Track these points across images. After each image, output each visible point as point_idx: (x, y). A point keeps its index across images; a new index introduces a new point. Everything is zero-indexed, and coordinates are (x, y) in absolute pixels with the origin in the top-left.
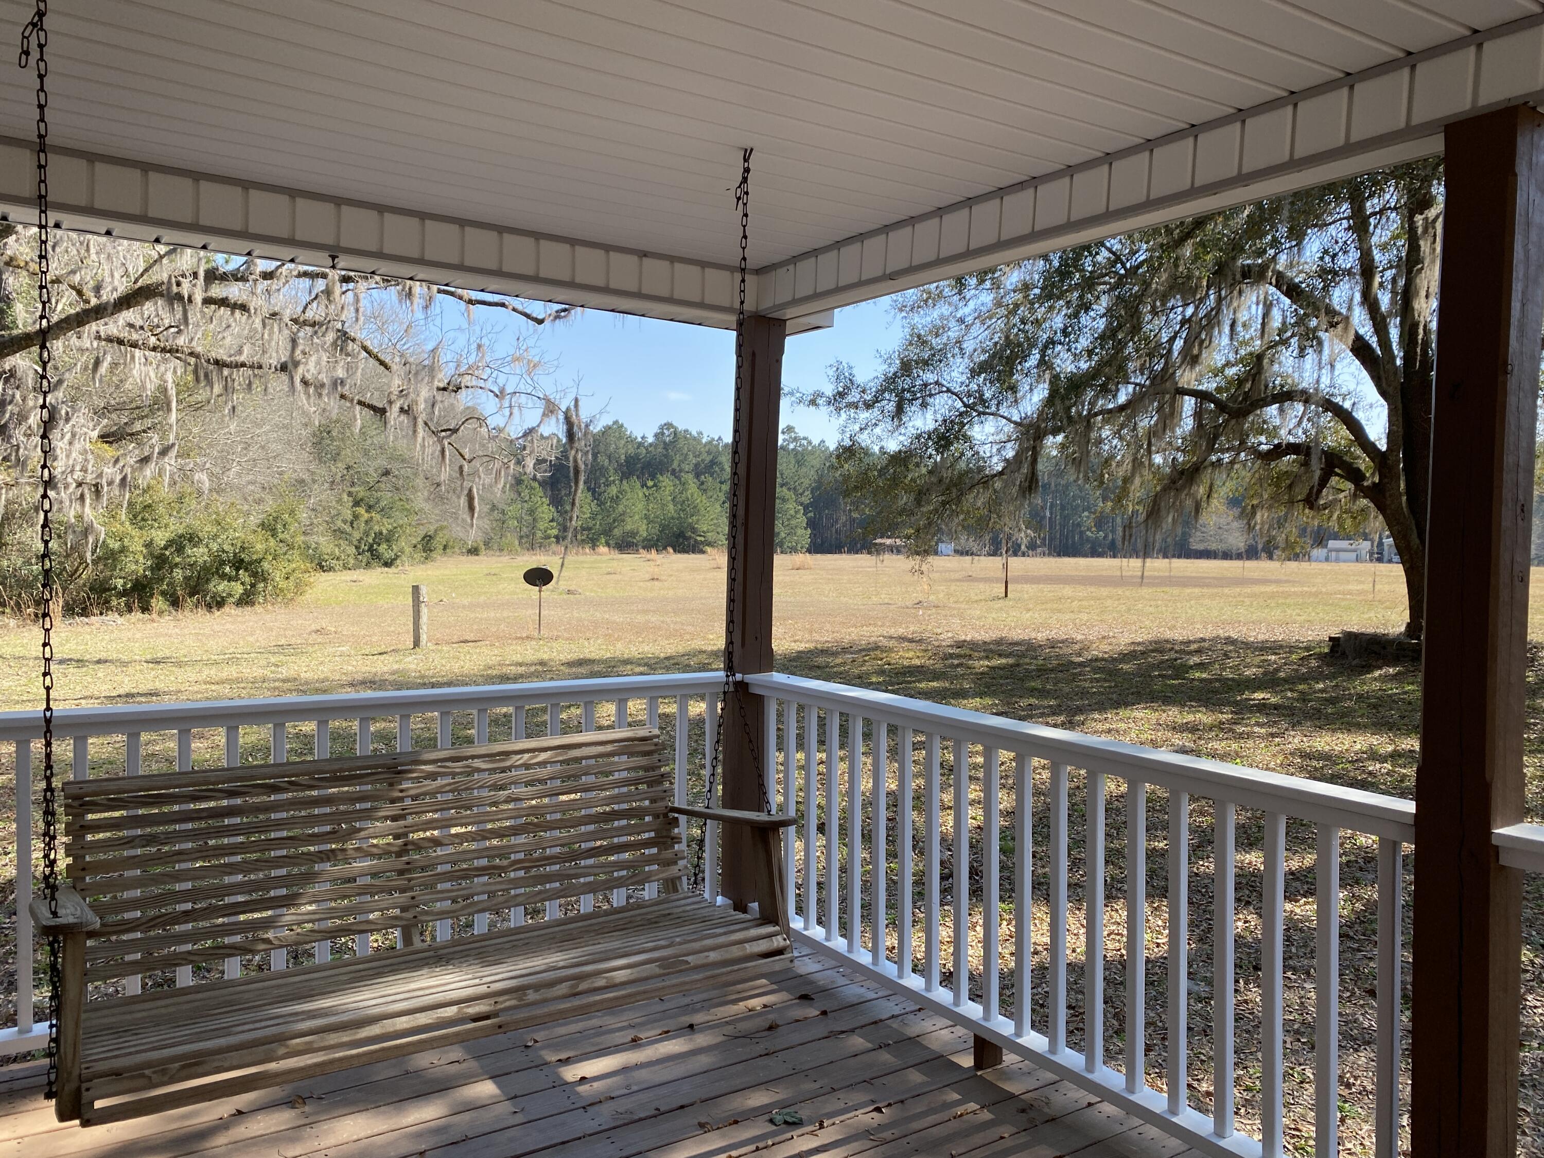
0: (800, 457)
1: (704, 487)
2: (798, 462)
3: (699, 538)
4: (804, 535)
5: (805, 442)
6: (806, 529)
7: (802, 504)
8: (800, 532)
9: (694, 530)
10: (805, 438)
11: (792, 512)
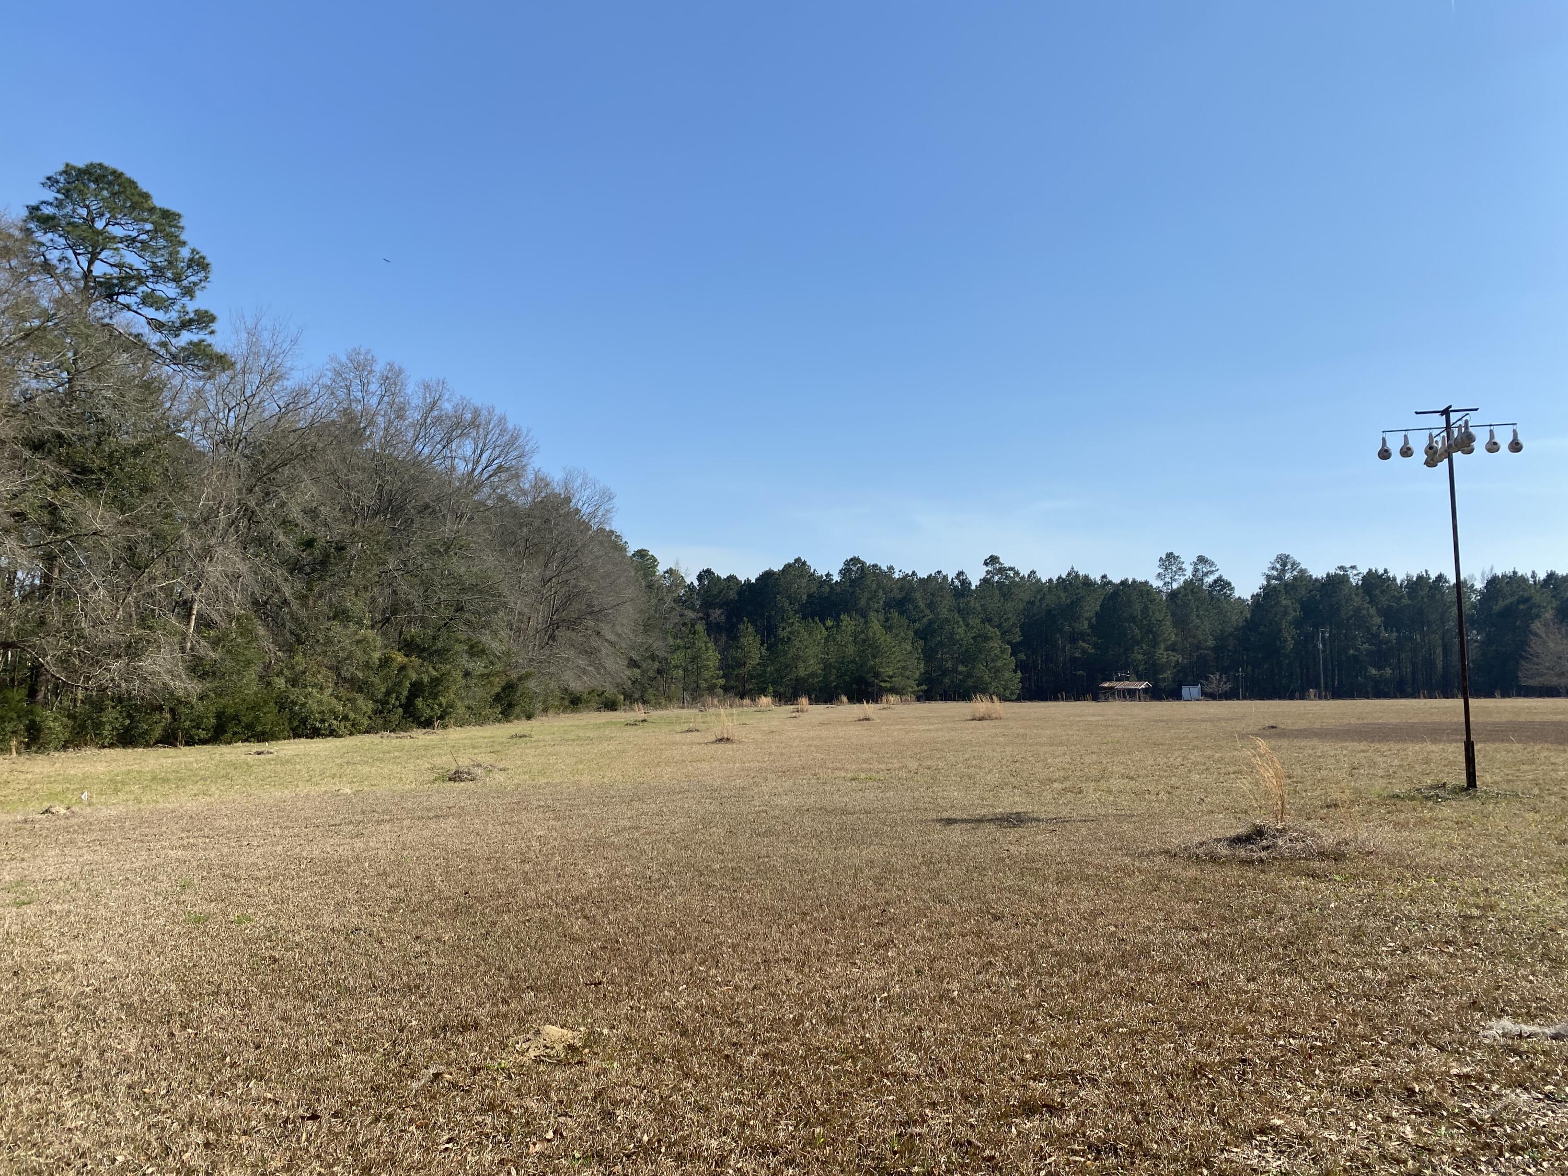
0: (1005, 589)
1: (888, 624)
2: (1004, 595)
3: (883, 684)
4: (1014, 679)
5: (1011, 574)
6: (1015, 671)
7: (1009, 643)
8: (1007, 675)
9: (877, 675)
10: (1011, 569)
11: (997, 652)
